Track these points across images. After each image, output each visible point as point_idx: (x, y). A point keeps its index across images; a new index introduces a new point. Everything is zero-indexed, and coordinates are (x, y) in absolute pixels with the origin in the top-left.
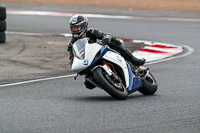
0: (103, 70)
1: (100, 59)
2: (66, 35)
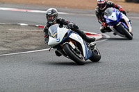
0: (70, 46)
1: (67, 38)
2: (22, 24)
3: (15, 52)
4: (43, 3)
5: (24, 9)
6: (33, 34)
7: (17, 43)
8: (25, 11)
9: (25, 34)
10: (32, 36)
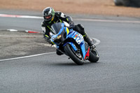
2: (11, 30)
3: (5, 58)
4: (33, 8)
5: (13, 14)
6: (23, 39)
7: (6, 49)
8: (14, 16)
9: (14, 40)
10: (22, 42)
